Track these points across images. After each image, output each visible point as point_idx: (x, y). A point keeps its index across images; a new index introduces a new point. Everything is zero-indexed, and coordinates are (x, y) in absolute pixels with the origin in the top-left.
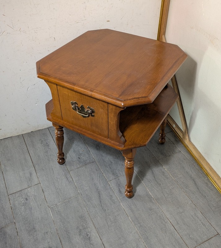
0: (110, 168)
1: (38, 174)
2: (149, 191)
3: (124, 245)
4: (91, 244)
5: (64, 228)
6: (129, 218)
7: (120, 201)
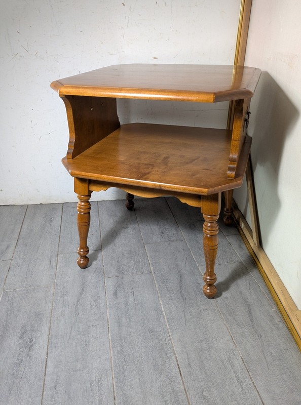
0: (118, 262)
1: (16, 249)
2: (162, 304)
3: (78, 372)
4: (28, 355)
5: (5, 322)
6: (110, 334)
7: (108, 307)
